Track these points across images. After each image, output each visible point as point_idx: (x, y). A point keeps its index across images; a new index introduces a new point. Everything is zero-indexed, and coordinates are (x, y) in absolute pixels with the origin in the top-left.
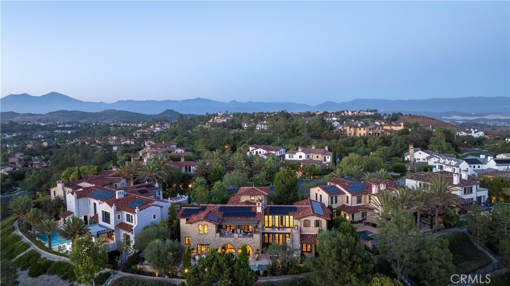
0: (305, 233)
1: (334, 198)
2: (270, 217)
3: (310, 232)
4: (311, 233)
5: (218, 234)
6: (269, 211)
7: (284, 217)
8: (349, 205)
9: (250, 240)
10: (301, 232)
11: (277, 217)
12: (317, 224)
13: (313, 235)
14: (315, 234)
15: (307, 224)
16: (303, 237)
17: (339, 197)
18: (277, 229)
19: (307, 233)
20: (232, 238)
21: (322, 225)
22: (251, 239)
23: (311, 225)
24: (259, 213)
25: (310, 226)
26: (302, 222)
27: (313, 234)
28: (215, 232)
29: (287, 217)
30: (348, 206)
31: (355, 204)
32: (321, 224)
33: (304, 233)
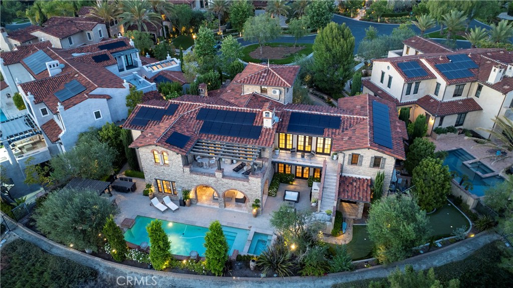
0: (350, 175)
1: (413, 86)
3: (360, 174)
4: (361, 177)
5: (187, 169)
6: (287, 123)
7: (314, 139)
8: (439, 98)
9: (243, 185)
10: (342, 172)
12: (377, 162)
13: (364, 180)
14: (369, 178)
15: (355, 160)
16: (344, 181)
17: (423, 85)
18: (299, 155)
19: (354, 176)
20: (211, 178)
21: (386, 165)
22: (246, 183)
23: (363, 163)
24: (267, 129)
25: (361, 165)
26: (347, 157)
27: (365, 177)
28: (182, 166)
29: (321, 140)
32: (384, 164)
33: (347, 175)
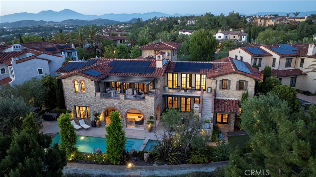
0: (222, 98)
1: (258, 60)
2: (175, 75)
3: (229, 96)
4: (230, 99)
5: (98, 94)
6: (173, 68)
7: (193, 75)
8: (276, 68)
9: (141, 104)
10: (215, 96)
11: (184, 75)
12: (241, 85)
13: (233, 101)
14: (236, 99)
15: (225, 85)
16: (217, 103)
17: (264, 60)
18: (183, 91)
19: (225, 98)
20: (116, 101)
21: (248, 87)
22: (142, 102)
23: (231, 87)
24: (159, 69)
25: (229, 89)
26: (218, 83)
27: (233, 99)
28: (94, 91)
29: (198, 76)
30: (274, 70)
31: (283, 68)
32: (247, 86)
33: (219, 98)
